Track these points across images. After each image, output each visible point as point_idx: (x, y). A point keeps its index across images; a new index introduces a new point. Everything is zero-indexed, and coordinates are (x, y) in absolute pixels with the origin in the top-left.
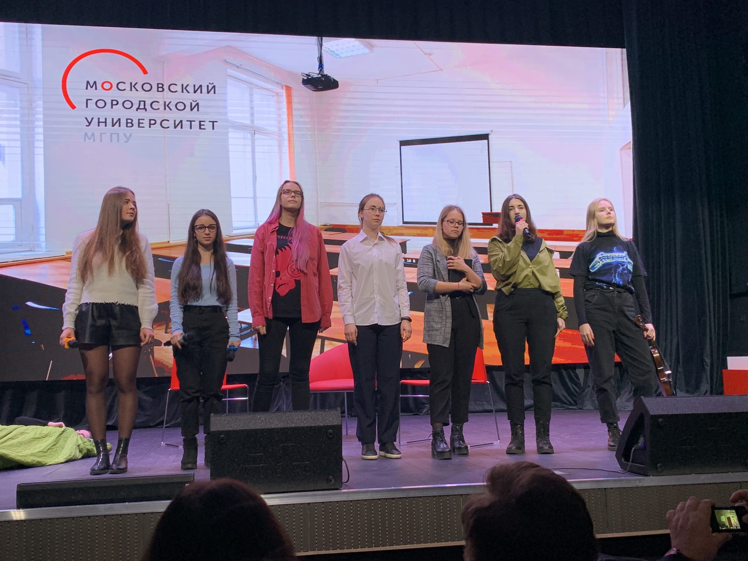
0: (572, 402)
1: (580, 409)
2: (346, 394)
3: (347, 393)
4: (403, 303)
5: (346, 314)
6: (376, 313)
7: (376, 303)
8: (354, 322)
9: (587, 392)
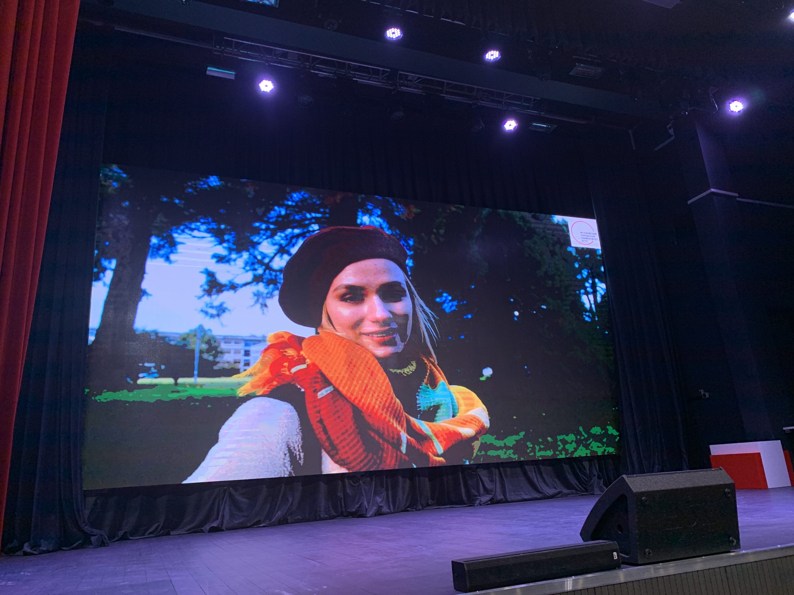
0: (583, 489)
1: (592, 494)
9: (594, 480)
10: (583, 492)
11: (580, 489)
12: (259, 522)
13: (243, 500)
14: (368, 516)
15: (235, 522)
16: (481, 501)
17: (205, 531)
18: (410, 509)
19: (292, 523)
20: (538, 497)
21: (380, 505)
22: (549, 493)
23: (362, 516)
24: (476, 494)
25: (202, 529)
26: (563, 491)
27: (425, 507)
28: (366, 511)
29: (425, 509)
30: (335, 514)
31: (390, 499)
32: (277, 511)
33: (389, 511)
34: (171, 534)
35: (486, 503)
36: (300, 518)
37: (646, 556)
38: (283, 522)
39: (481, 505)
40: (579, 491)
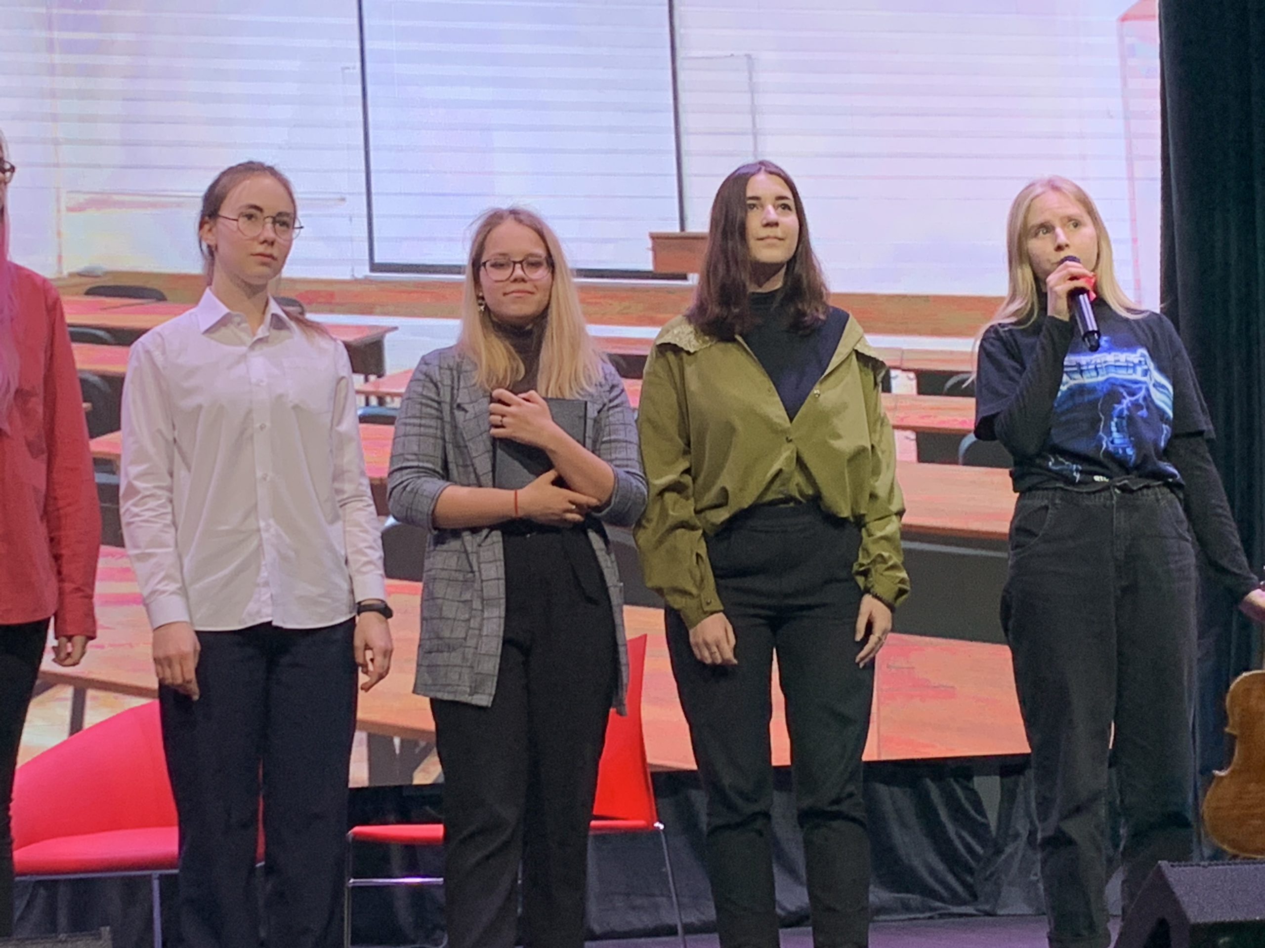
0: (960, 889)
1: (988, 914)
2: (156, 884)
3: (161, 877)
4: (360, 552)
5: (159, 587)
6: (266, 584)
7: (267, 548)
8: (186, 618)
9: (1011, 856)
40: (942, 899)
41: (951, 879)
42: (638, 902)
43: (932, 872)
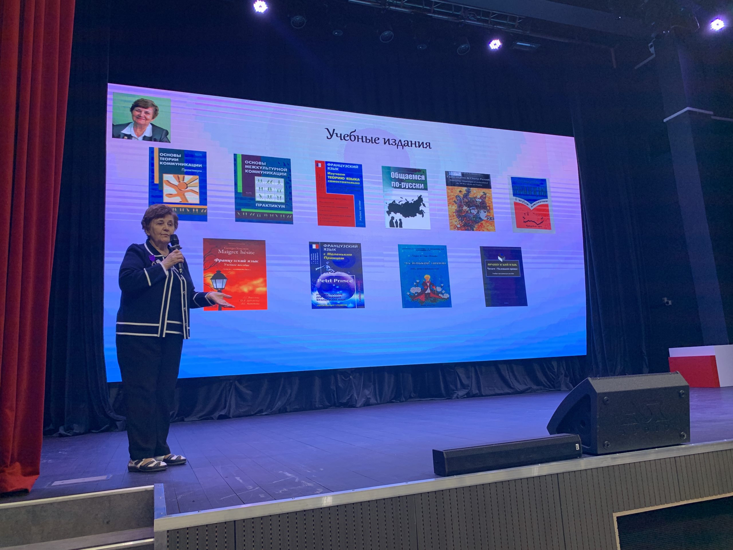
0: (551, 385)
1: (559, 390)
9: (561, 378)
10: (550, 388)
11: (549, 385)
12: (261, 411)
13: (247, 392)
14: (358, 406)
15: (241, 410)
16: (458, 395)
17: (214, 418)
18: (394, 401)
19: (290, 412)
20: (510, 392)
21: (369, 397)
22: (520, 389)
23: (353, 406)
24: (455, 389)
25: (212, 416)
26: (532, 387)
27: (407, 399)
28: (356, 402)
29: (409, 400)
30: (328, 404)
31: (377, 393)
32: (278, 402)
33: (376, 402)
34: (185, 420)
35: (463, 396)
36: (298, 408)
37: (605, 448)
38: (282, 411)
39: (458, 398)
40: (547, 387)
41: (548, 383)
42: (490, 388)
43: (545, 381)
